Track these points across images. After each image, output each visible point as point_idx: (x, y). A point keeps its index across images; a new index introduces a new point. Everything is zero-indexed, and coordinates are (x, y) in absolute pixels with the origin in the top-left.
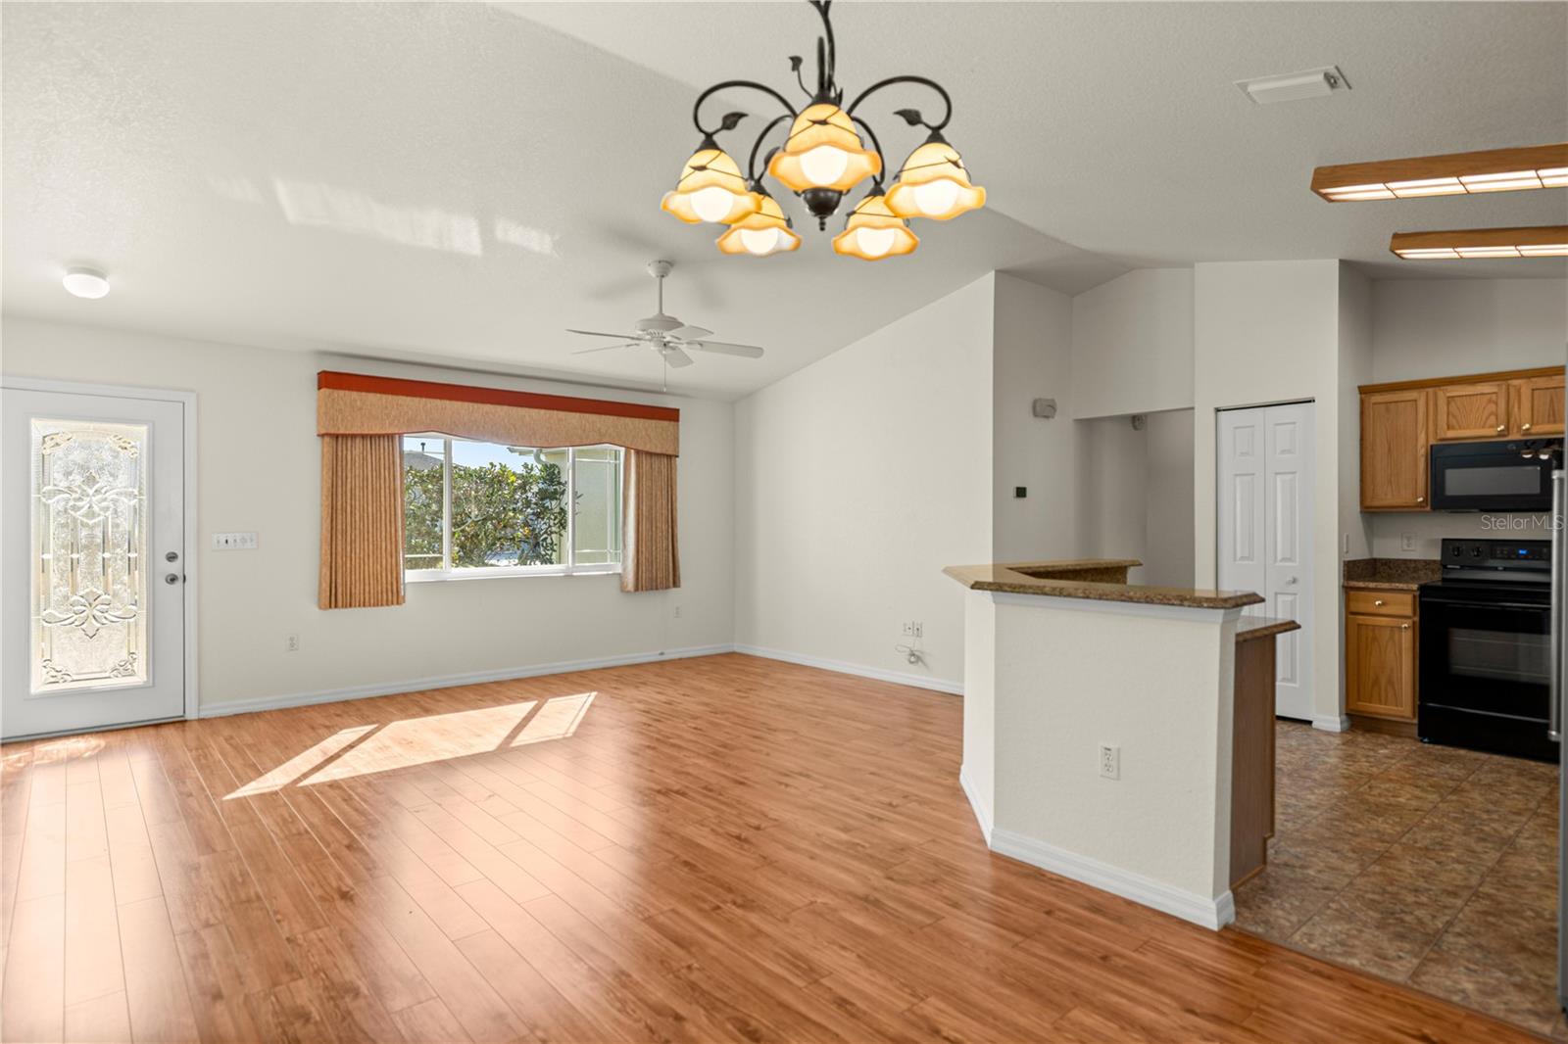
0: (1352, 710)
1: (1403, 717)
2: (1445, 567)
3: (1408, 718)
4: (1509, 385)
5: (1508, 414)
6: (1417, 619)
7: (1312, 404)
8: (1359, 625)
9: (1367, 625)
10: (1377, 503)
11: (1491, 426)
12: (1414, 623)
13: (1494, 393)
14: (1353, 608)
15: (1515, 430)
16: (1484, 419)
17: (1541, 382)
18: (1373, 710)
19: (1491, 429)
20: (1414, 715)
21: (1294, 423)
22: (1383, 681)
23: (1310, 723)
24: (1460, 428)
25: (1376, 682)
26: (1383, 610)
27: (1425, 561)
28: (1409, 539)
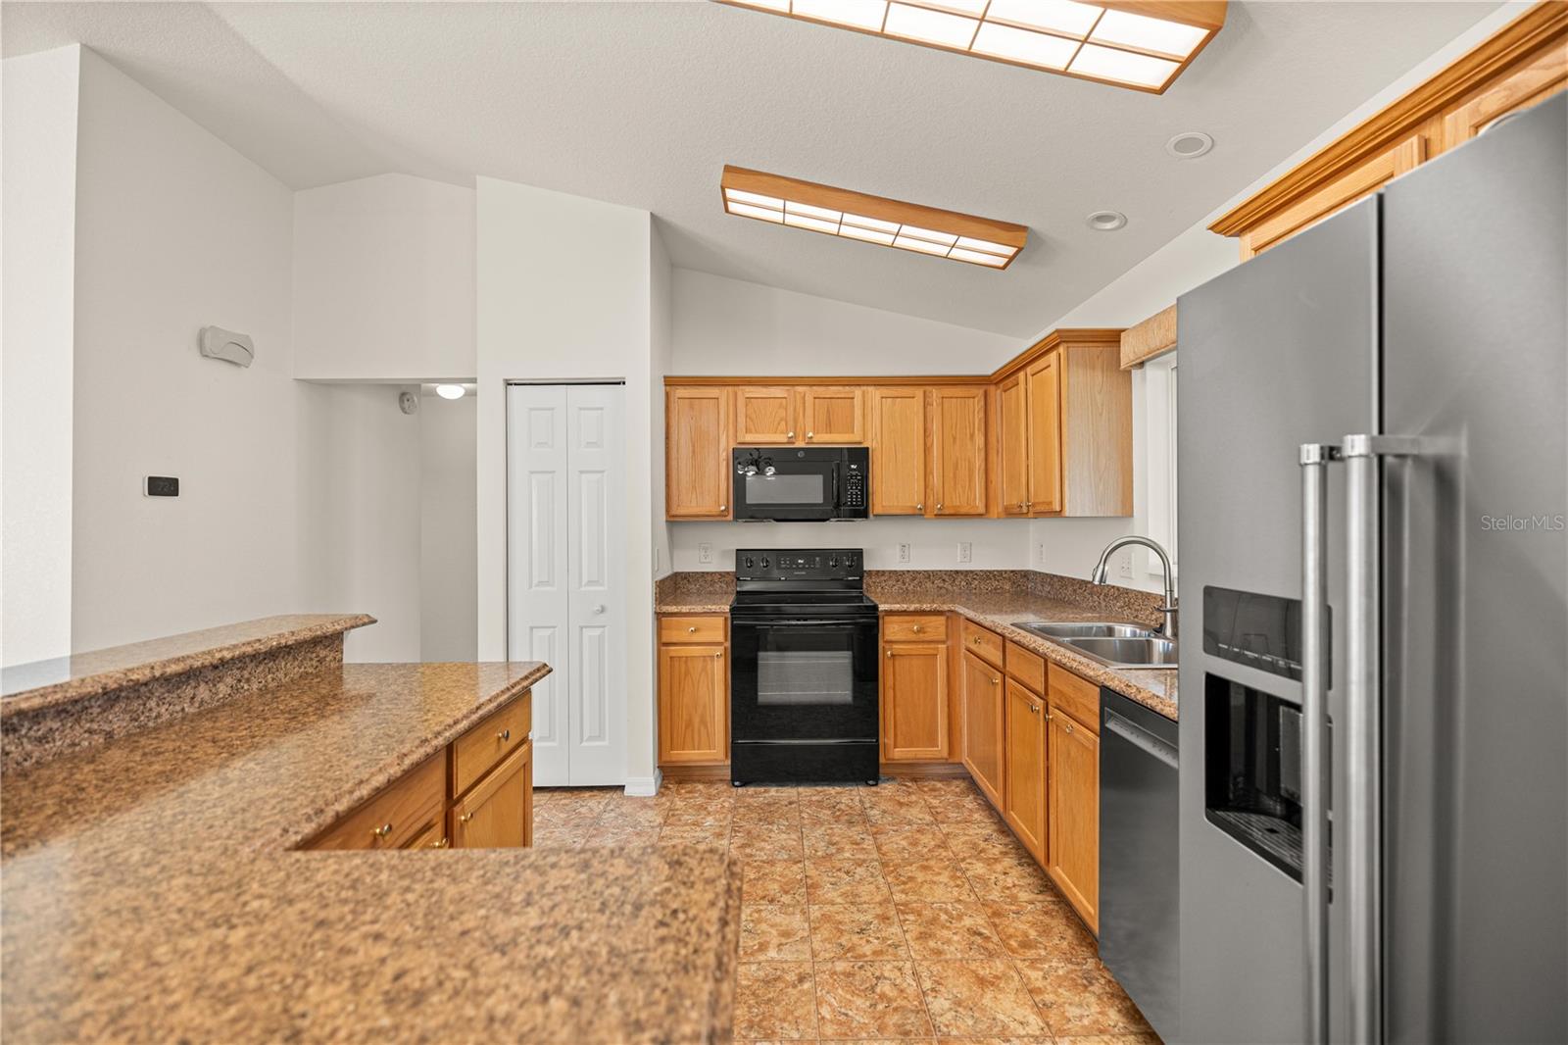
0: (665, 762)
1: (716, 760)
2: (738, 579)
3: (721, 761)
4: (795, 392)
5: (796, 421)
6: (728, 644)
7: (622, 386)
8: (671, 657)
9: (679, 657)
10: (682, 511)
11: (782, 433)
12: (726, 649)
13: (785, 398)
14: (664, 640)
15: (801, 438)
16: (776, 423)
17: (821, 391)
18: (685, 758)
19: (782, 435)
20: (727, 756)
21: (602, 409)
22: (696, 721)
23: (622, 788)
24: (757, 432)
25: (689, 724)
26: (696, 638)
27: (720, 574)
28: (706, 549)
